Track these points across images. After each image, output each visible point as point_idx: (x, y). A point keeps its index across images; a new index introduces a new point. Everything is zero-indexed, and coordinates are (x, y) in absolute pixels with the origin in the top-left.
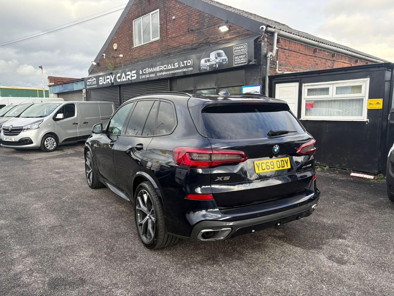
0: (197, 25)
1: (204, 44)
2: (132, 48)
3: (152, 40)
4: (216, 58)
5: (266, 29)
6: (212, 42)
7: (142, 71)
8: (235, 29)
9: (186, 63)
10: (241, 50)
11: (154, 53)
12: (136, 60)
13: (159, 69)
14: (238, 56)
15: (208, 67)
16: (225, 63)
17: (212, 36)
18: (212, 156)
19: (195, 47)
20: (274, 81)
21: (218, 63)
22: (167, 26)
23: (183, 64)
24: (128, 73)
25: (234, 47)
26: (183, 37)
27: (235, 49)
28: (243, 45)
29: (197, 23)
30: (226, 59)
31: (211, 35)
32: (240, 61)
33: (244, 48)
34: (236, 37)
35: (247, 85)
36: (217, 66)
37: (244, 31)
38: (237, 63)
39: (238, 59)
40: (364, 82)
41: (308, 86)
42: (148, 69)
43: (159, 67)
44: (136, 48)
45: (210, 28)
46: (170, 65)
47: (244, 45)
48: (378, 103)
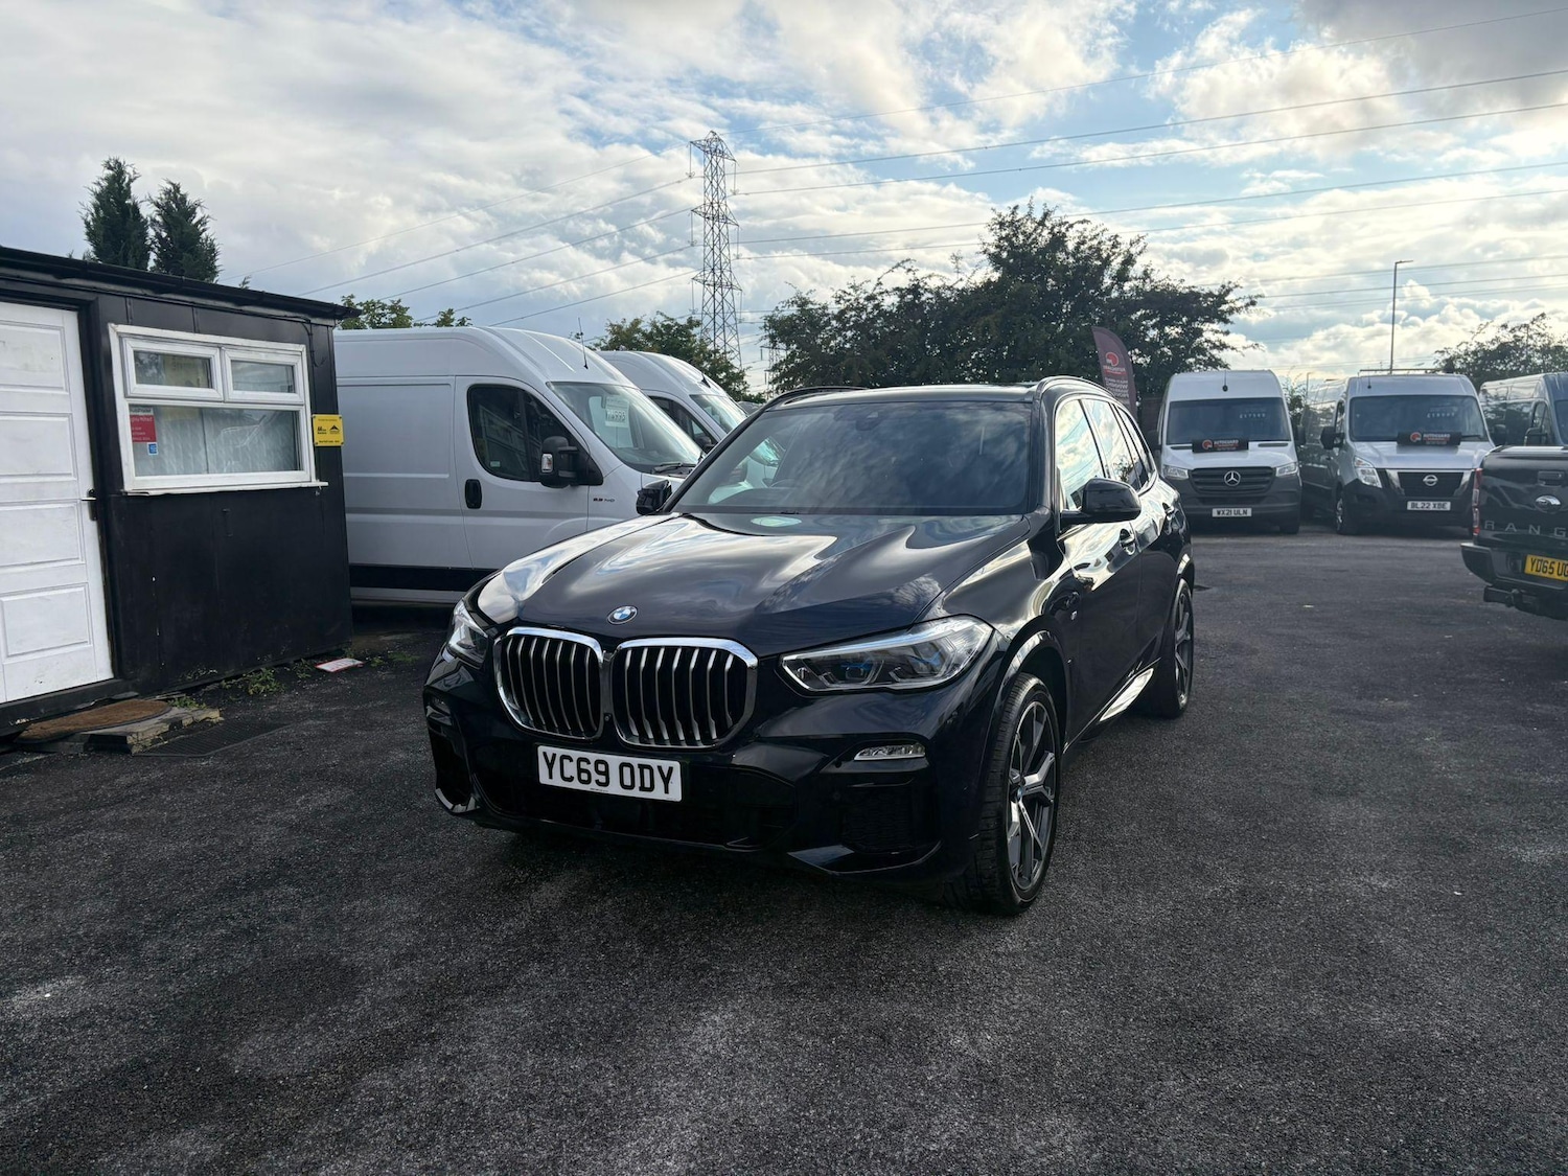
40: (296, 354)
48: (334, 427)
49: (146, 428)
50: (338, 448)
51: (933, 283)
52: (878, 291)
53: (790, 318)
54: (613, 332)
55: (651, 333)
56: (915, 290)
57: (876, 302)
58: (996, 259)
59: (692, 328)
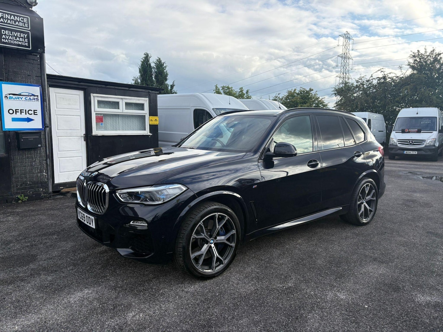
10: (17, 23)
32: (15, 41)
33: (24, 23)
38: (6, 41)
39: (9, 35)
40: (145, 101)
47: (24, 17)
48: (156, 120)
49: (100, 119)
50: (157, 125)
51: (390, 76)
52: (371, 78)
53: (342, 88)
54: (289, 93)
55: (298, 93)
56: (384, 78)
57: (370, 82)
58: (413, 68)
59: (311, 91)
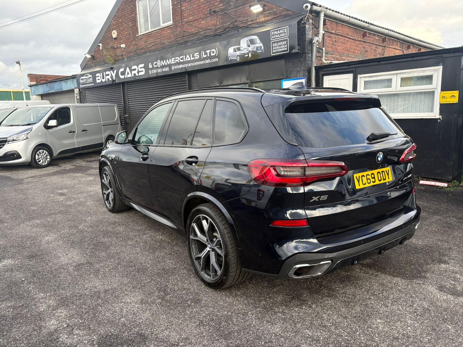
0: (221, 5)
1: (231, 29)
2: (137, 36)
3: (163, 25)
4: (249, 46)
5: (311, 8)
6: (241, 25)
7: (152, 64)
8: (271, 9)
9: (210, 53)
10: (281, 35)
11: (166, 42)
12: (142, 51)
13: (175, 61)
14: (277, 42)
15: (238, 57)
16: (261, 51)
17: (241, 19)
18: (307, 169)
19: (220, 32)
20: (322, 73)
21: (251, 52)
22: (181, 7)
23: (206, 54)
24: (133, 67)
25: (272, 32)
26: (203, 21)
27: (273, 33)
28: (282, 29)
29: (220, 2)
30: (261, 47)
31: (240, 17)
32: (279, 49)
33: (285, 33)
34: (272, 19)
35: (288, 78)
36: (250, 55)
37: (282, 11)
38: (275, 51)
39: (277, 46)
40: (435, 70)
41: (365, 77)
42: (160, 62)
43: (174, 59)
44: (142, 36)
45: (238, 8)
46: (188, 56)
47: (285, 29)
48: (453, 96)
